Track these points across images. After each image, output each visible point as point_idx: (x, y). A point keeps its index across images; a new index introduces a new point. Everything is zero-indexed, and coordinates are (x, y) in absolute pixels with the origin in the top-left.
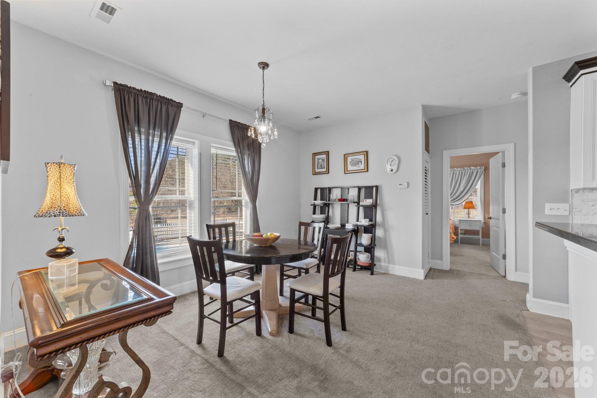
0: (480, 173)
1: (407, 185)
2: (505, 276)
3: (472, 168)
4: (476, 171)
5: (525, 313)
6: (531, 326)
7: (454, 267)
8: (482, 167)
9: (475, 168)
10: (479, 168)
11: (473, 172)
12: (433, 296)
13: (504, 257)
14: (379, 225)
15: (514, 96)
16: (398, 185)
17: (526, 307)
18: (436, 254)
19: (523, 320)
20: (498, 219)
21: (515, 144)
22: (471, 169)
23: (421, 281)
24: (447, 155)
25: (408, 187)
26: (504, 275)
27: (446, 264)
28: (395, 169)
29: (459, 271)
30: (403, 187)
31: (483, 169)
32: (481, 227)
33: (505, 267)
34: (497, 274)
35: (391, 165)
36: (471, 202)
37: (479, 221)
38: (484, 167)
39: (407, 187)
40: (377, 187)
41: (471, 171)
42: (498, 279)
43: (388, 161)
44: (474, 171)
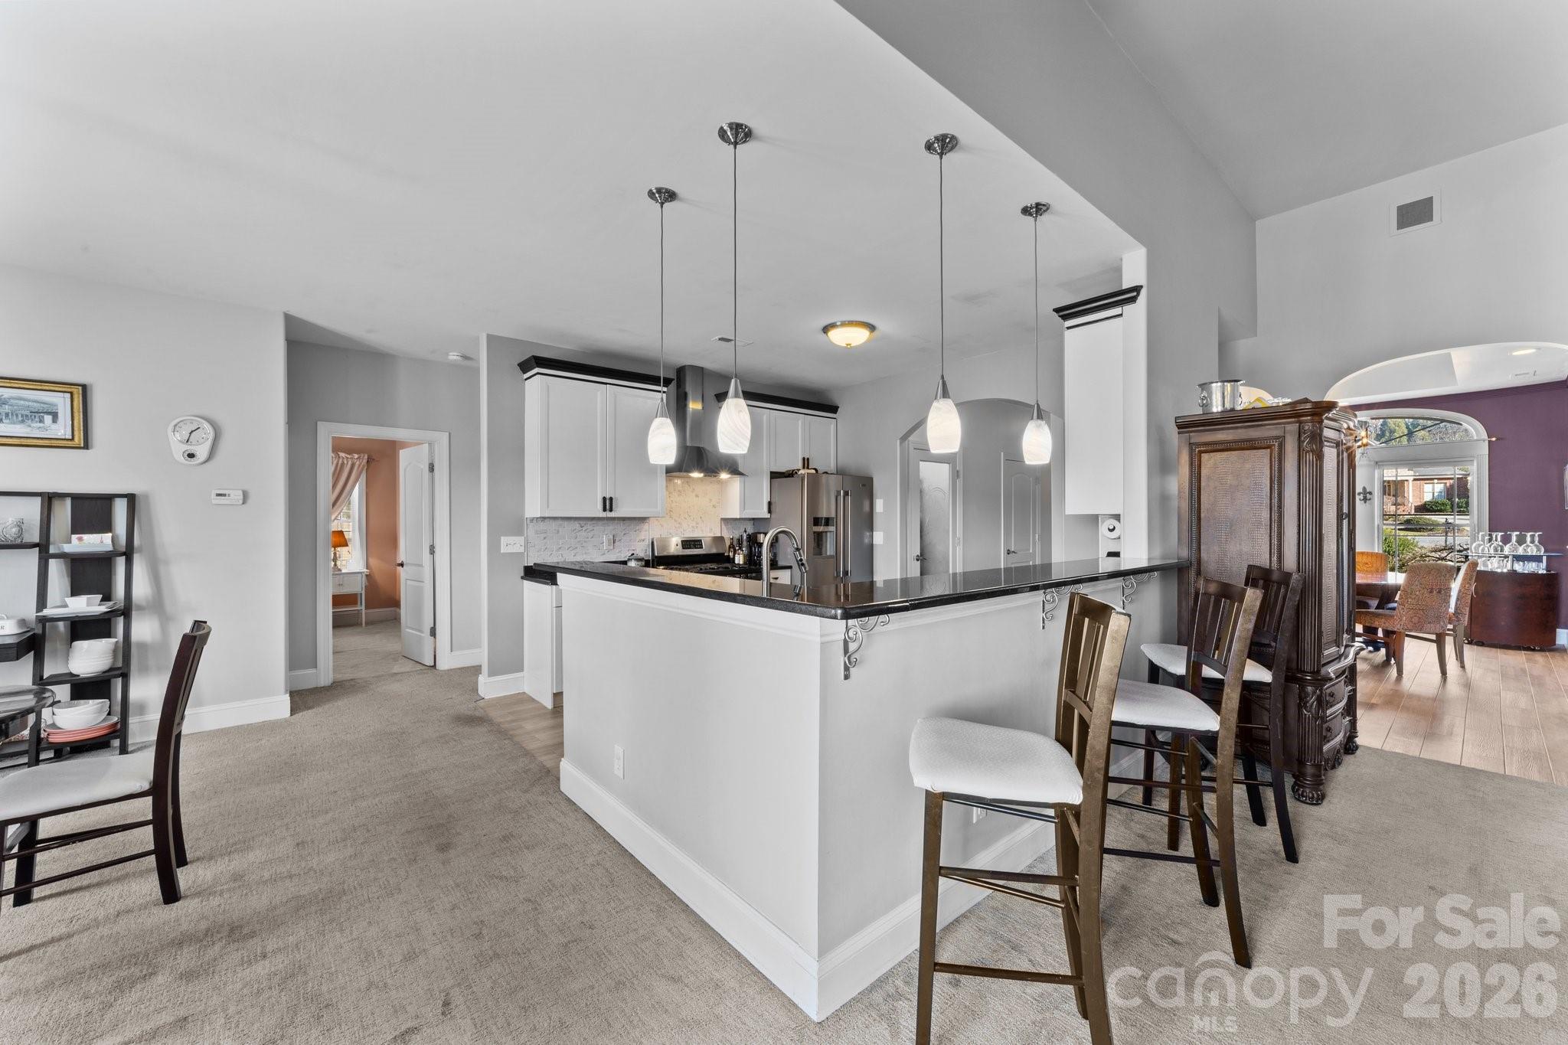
0: (358, 468)
1: (242, 497)
2: (434, 666)
3: (342, 454)
4: (350, 463)
5: (481, 703)
6: (495, 714)
7: (340, 677)
8: (362, 455)
9: (348, 456)
10: (356, 456)
11: (343, 464)
12: (335, 734)
13: (433, 632)
14: (140, 608)
15: (453, 357)
16: (213, 496)
17: (480, 696)
18: (299, 654)
19: (481, 710)
20: (421, 566)
21: (450, 434)
22: (339, 457)
23: (286, 720)
24: (327, 433)
25: (243, 503)
26: (432, 664)
27: (324, 674)
28: (202, 452)
29: (352, 680)
30: (228, 502)
31: (365, 461)
32: (364, 587)
33: (435, 652)
34: (421, 667)
35: (191, 440)
36: (341, 533)
37: (358, 573)
38: (366, 457)
39: (241, 502)
40: (131, 499)
41: (338, 461)
42: (424, 673)
43: (177, 428)
44: (345, 462)
